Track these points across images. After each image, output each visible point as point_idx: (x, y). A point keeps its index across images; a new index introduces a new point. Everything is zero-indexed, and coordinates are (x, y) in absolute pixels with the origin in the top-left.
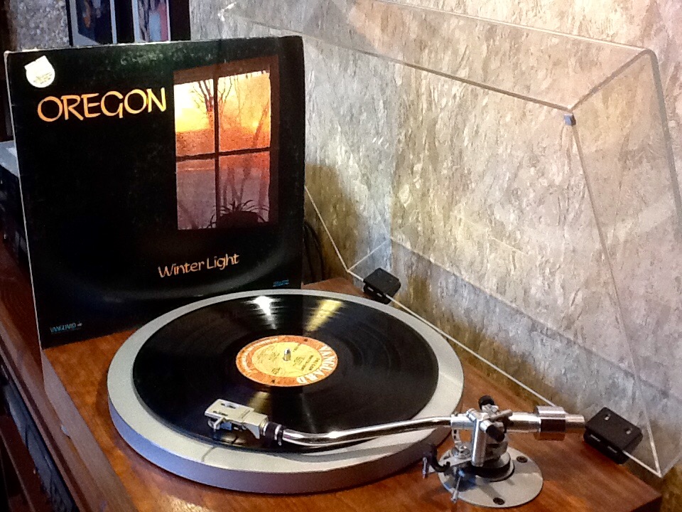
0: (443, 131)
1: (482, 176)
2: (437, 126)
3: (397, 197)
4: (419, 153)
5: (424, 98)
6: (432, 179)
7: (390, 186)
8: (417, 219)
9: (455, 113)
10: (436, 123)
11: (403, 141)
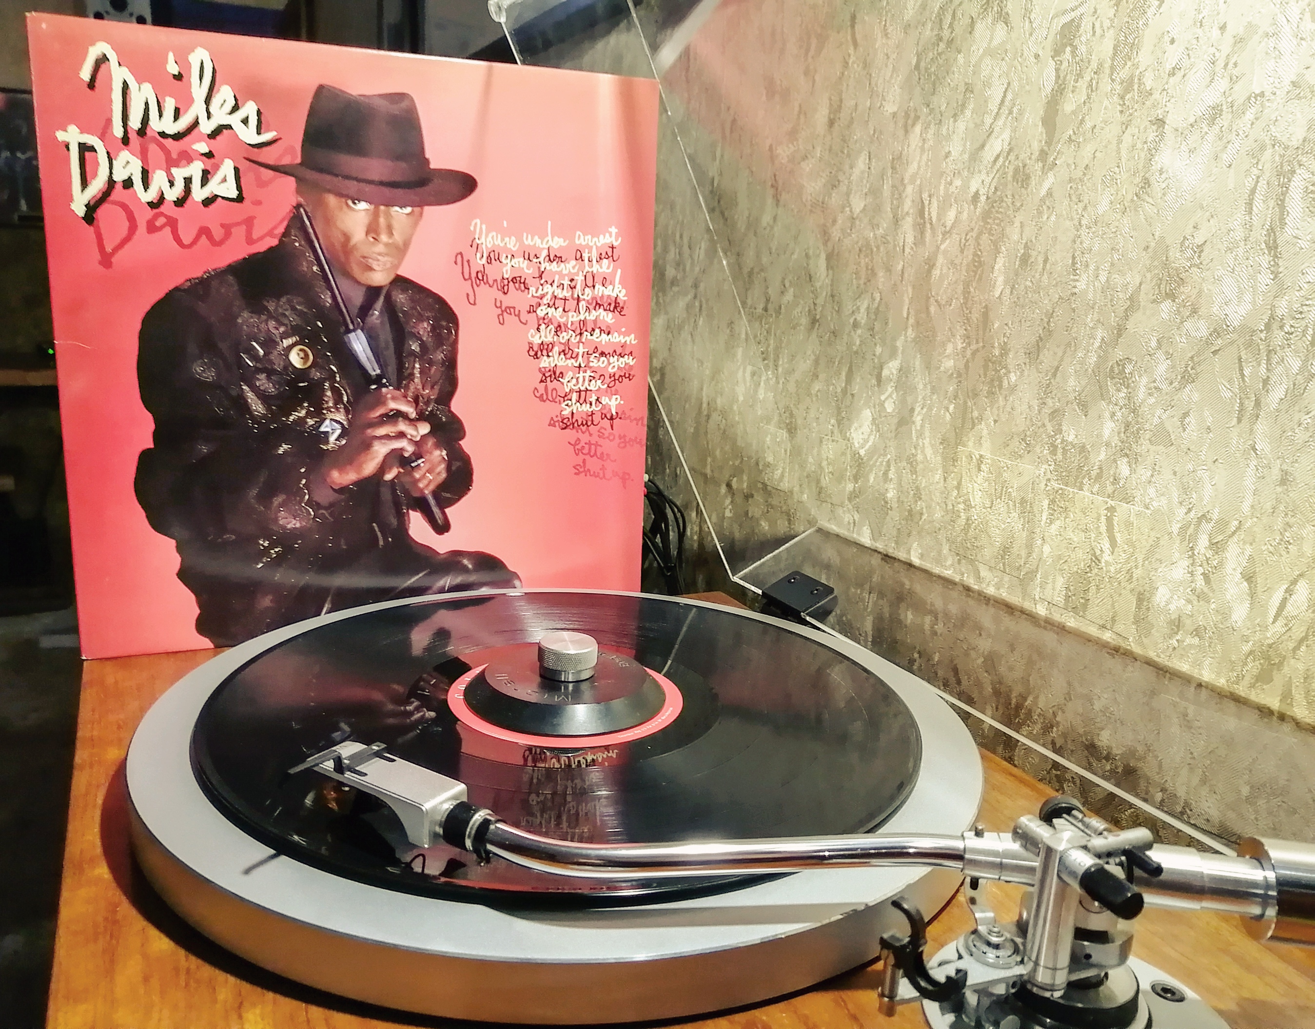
0: (946, 279)
1: (1034, 353)
2: (936, 273)
3: (845, 438)
4: (894, 339)
5: (908, 225)
6: (921, 386)
7: (833, 421)
8: (886, 474)
9: (974, 234)
10: (932, 267)
11: (863, 322)
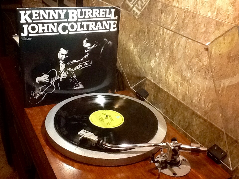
0: (167, 42)
1: (179, 59)
2: (165, 41)
3: (150, 63)
4: (158, 49)
5: (161, 30)
6: (162, 59)
7: (148, 60)
8: (156, 72)
9: (171, 37)
11: (153, 44)
